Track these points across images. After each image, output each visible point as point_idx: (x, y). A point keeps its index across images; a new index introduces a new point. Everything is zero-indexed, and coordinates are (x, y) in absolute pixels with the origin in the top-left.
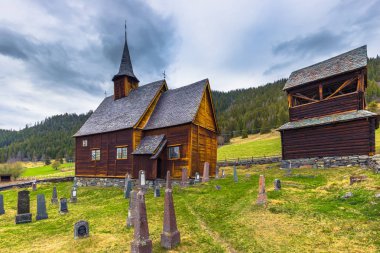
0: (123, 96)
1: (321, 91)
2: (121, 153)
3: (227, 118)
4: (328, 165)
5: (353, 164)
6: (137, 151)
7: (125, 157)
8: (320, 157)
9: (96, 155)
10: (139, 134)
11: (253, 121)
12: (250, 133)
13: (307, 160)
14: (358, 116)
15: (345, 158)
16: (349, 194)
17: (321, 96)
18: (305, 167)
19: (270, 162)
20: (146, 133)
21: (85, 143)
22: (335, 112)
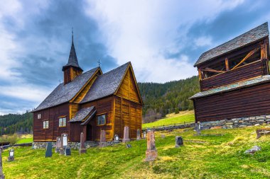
0: (70, 81)
1: (227, 63)
2: (62, 122)
3: (164, 100)
4: (237, 126)
5: (261, 123)
6: (73, 119)
7: (64, 125)
8: (229, 119)
9: (46, 125)
10: (76, 107)
11: (183, 102)
12: (181, 110)
13: (217, 122)
14: (263, 80)
15: (253, 118)
16: (255, 148)
17: (227, 67)
18: (216, 128)
19: (188, 126)
20: (81, 106)
21: (39, 116)
22: (241, 79)
